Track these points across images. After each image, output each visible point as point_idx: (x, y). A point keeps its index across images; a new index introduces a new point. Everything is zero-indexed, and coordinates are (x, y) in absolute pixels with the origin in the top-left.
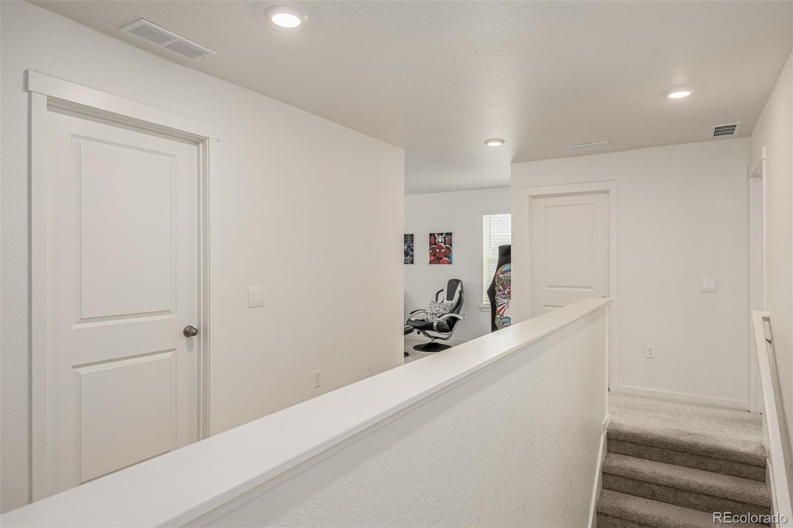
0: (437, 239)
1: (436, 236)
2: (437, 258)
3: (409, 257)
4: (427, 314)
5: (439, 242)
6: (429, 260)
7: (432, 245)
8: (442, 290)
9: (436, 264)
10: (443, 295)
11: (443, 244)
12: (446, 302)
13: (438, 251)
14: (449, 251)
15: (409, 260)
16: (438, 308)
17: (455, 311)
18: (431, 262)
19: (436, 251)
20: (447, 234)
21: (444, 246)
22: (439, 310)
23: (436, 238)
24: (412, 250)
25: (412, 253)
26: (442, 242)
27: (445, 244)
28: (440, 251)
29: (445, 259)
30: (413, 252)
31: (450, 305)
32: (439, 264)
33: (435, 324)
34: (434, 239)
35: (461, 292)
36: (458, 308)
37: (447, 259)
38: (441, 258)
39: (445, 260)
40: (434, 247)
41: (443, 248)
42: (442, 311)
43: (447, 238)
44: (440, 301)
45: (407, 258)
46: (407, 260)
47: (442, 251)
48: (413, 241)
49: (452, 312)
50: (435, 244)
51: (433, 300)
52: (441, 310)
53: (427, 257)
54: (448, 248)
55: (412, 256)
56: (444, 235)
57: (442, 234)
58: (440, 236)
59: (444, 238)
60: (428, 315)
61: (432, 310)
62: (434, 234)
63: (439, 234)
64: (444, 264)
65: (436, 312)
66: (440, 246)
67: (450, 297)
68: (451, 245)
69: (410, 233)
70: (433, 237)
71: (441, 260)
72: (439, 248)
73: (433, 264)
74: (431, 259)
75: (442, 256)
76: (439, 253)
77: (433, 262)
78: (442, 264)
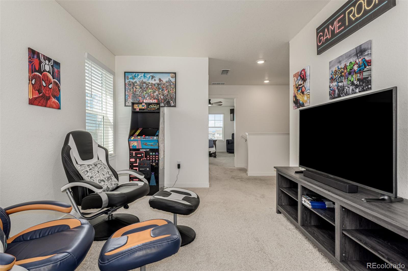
1: (41, 58)
5: (45, 71)
6: (30, 96)
7: (36, 71)
9: (42, 105)
13: (44, 84)
14: (57, 89)
18: (32, 102)
19: (41, 85)
20: (55, 63)
21: (53, 80)
23: (40, 62)
26: (49, 72)
27: (53, 77)
28: (47, 86)
32: (45, 106)
38: (49, 98)
39: (54, 102)
40: (39, 77)
41: (50, 82)
43: (55, 69)
47: (50, 86)
50: (40, 71)
54: (56, 84)
56: (51, 63)
57: (48, 59)
58: (47, 62)
59: (52, 66)
62: (38, 54)
63: (45, 58)
64: (53, 108)
66: (47, 77)
70: (37, 58)
71: (48, 100)
72: (45, 80)
73: (37, 105)
74: (35, 96)
75: (50, 95)
76: (45, 88)
77: (36, 102)
78: (49, 107)
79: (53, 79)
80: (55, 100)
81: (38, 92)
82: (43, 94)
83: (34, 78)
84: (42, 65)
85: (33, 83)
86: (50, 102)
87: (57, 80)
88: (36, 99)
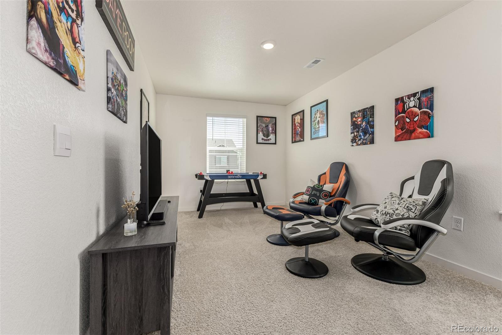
0: (407, 104)
1: (406, 100)
2: (408, 130)
3: (368, 135)
4: (378, 211)
5: (410, 107)
6: (394, 136)
7: (400, 113)
8: (413, 178)
9: (405, 140)
10: (413, 186)
11: (416, 110)
12: (416, 196)
13: (408, 120)
14: (427, 117)
15: (368, 140)
16: (397, 206)
17: (429, 217)
18: (398, 139)
19: (405, 122)
20: (423, 92)
21: (419, 112)
22: (397, 209)
23: (404, 103)
24: (372, 127)
25: (372, 130)
26: (415, 106)
27: (420, 108)
28: (412, 120)
29: (420, 130)
30: (373, 128)
31: (421, 203)
32: (410, 139)
33: (377, 234)
34: (402, 104)
35: (445, 183)
36: (437, 210)
37: (424, 130)
38: (414, 130)
39: (420, 133)
40: (403, 117)
41: (416, 115)
42: (402, 211)
43: (423, 99)
44: (405, 195)
45: (365, 138)
46: (366, 140)
47: (416, 119)
48: (373, 114)
49: (423, 216)
50: (404, 111)
51: (394, 192)
52: (400, 209)
53: (392, 132)
54: (425, 113)
55: (373, 133)
56: (417, 97)
57: (414, 95)
58: (412, 99)
59: (419, 99)
60: (379, 215)
61: (385, 208)
62: (402, 98)
63: (409, 97)
64: (419, 138)
65: (391, 211)
66: (412, 112)
67: (425, 189)
68: (431, 108)
69: (369, 106)
70: (401, 103)
71: (413, 133)
72: (410, 116)
73: (401, 141)
74: (398, 134)
75: (416, 128)
76: (410, 123)
77: (400, 138)
78: (415, 139)
79: (420, 110)
80: (422, 130)
81: (401, 130)
82: (406, 130)
83: (398, 120)
84: (406, 105)
85: (397, 125)
86: (415, 134)
87: (426, 108)
88: (399, 136)
